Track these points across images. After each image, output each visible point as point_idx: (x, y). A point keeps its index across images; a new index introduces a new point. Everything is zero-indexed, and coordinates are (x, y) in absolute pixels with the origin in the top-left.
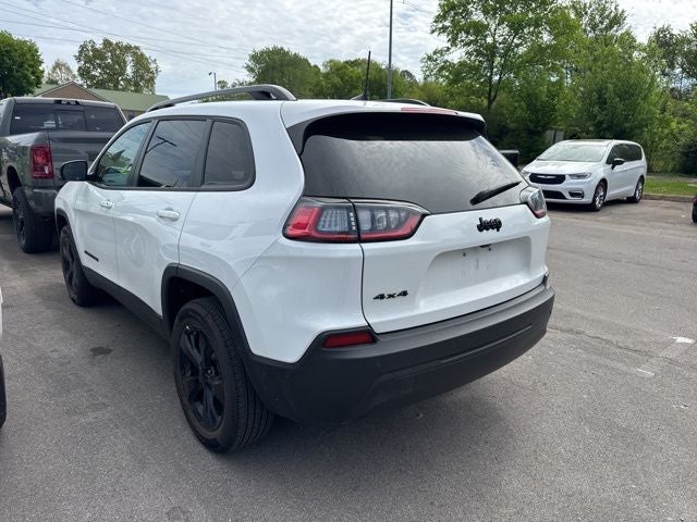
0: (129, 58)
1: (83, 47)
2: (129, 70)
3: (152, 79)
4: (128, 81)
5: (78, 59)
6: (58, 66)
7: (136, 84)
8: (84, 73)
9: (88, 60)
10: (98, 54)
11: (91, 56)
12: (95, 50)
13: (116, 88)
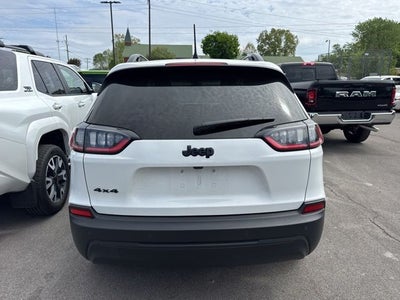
0: (283, 37)
1: (261, 35)
2: (283, 45)
3: (294, 47)
4: (281, 50)
5: (258, 41)
6: (249, 46)
7: (286, 51)
8: (260, 48)
9: (263, 41)
10: (268, 37)
11: (265, 39)
12: (267, 35)
13: (275, 55)
